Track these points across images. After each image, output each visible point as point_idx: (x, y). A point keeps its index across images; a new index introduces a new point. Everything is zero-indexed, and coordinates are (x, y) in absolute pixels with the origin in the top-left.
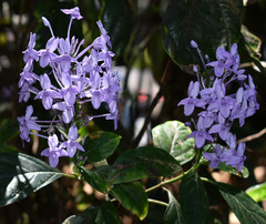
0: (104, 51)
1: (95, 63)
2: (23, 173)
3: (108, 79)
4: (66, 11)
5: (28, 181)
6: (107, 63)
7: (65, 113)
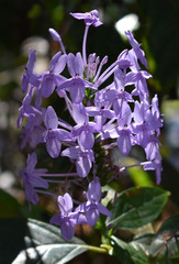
0: (134, 70)
1: (120, 89)
2: (34, 246)
3: (142, 112)
4: (79, 16)
5: (39, 256)
6: (140, 88)
7: (80, 163)
